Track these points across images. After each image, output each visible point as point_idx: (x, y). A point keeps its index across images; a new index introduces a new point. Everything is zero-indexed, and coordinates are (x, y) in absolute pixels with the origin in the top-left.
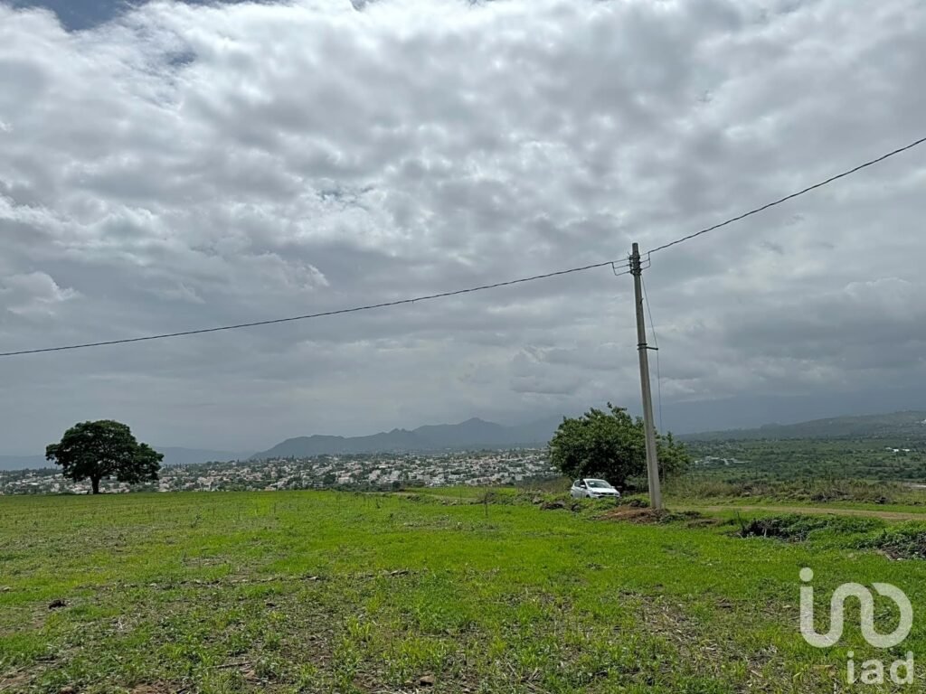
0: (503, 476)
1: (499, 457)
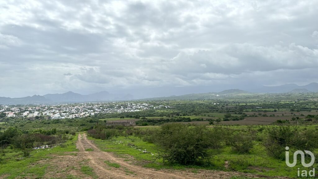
0: (86, 113)
1: (83, 106)
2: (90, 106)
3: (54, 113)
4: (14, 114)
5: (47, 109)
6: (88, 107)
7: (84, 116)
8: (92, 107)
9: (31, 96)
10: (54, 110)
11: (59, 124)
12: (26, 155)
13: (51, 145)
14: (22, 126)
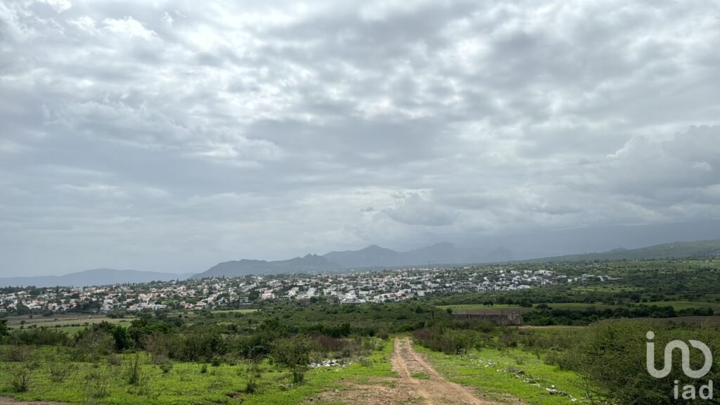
0: (406, 292)
1: (400, 276)
2: (415, 275)
3: (345, 291)
4: (272, 293)
5: (332, 283)
6: (411, 278)
7: (404, 298)
8: (419, 278)
9: (302, 257)
10: (344, 285)
11: (354, 313)
12: (298, 380)
13: (341, 360)
14: (288, 317)
